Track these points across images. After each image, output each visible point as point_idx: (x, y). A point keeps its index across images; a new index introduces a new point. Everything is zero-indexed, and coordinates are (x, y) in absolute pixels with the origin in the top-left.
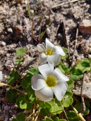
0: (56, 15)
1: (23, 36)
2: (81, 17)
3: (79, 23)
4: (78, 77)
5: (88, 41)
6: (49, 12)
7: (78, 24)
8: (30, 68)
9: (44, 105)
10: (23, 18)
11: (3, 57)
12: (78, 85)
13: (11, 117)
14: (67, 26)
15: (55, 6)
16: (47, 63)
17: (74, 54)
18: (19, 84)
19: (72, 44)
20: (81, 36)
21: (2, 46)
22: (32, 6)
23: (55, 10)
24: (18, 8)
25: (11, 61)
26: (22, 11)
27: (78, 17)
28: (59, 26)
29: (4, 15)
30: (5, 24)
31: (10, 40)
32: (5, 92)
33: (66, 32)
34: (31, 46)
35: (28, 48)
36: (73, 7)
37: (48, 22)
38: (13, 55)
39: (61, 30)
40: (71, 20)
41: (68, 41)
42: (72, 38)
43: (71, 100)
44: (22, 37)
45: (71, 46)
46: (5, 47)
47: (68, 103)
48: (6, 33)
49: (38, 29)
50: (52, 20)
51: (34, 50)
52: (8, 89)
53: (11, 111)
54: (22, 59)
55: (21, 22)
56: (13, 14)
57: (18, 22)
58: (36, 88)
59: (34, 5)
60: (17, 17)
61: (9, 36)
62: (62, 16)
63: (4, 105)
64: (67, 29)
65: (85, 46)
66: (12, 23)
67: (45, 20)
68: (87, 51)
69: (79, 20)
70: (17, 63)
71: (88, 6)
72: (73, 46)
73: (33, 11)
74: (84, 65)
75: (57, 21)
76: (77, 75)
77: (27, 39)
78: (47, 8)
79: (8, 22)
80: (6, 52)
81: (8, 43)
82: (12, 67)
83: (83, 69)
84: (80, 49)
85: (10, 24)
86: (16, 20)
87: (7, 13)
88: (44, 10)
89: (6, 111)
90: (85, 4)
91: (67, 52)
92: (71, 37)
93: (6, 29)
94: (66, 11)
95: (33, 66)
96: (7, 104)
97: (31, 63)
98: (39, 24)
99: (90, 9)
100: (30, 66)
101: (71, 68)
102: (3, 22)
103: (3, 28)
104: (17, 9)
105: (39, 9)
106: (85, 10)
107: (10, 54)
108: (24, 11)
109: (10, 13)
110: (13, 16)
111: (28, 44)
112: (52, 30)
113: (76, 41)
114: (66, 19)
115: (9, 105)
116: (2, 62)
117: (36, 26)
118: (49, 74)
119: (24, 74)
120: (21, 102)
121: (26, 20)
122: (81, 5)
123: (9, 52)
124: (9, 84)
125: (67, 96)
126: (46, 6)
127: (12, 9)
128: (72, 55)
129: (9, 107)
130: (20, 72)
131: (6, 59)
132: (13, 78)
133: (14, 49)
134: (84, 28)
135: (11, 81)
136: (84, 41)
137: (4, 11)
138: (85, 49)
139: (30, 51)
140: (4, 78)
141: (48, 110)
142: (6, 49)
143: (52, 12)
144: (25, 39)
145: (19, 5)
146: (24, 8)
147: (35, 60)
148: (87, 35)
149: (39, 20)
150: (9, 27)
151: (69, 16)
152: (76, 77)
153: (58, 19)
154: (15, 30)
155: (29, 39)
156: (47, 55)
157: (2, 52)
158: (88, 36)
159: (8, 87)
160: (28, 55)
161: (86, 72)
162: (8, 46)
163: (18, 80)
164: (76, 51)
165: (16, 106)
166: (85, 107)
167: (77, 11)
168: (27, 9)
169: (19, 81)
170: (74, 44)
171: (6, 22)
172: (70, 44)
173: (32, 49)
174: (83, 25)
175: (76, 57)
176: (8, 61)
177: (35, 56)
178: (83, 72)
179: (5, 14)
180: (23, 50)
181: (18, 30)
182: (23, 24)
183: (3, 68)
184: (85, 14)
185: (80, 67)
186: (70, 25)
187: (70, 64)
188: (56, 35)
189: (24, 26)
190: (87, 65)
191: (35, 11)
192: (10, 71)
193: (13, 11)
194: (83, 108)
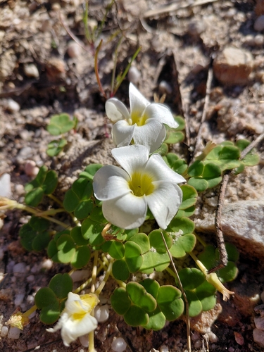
0: (154, 36)
1: (66, 86)
2: (221, 43)
3: (213, 56)
4: (208, 184)
5: (237, 102)
6: (135, 27)
7: (212, 60)
8: (85, 164)
9: (123, 251)
10: (69, 39)
11: (10, 141)
12: (209, 207)
13: (31, 294)
14: (182, 64)
15: (154, 12)
16: (132, 143)
17: (201, 134)
18: (55, 206)
19: (194, 109)
20: (219, 90)
21: (8, 112)
22: (93, 9)
23: (153, 23)
24: (53, 14)
25: (35, 151)
26: (67, 23)
27: (212, 43)
28: (162, 63)
29: (16, 30)
30: (18, 55)
31: (31, 97)
32: (18, 228)
33: (181, 78)
34: (88, 112)
35: (81, 117)
36: (202, 16)
37: (132, 50)
38: (40, 137)
39: (168, 73)
40: (195, 50)
41: (185, 100)
42: (195, 94)
43: (191, 239)
44: (63, 89)
45: (192, 115)
46: (17, 115)
47: (182, 247)
48: (21, 78)
49: (107, 70)
50: (145, 46)
51: (95, 124)
52: (25, 220)
53: (31, 278)
54: (65, 142)
55: (61, 51)
56: (41, 31)
57: (54, 52)
58: (106, 197)
59: (98, 8)
60: (52, 37)
61: (28, 86)
62: (171, 39)
63: (12, 263)
64: (183, 72)
65: (227, 112)
66: (38, 53)
67: (125, 47)
68: (234, 125)
69: (216, 48)
70: (52, 152)
71: (241, 17)
72: (199, 115)
73: (93, 24)
74: (226, 155)
75: (158, 50)
76: (208, 179)
77: (76, 94)
78: (133, 16)
79: (26, 51)
80: (20, 128)
81: (25, 104)
82: (36, 166)
83: (223, 165)
84: (215, 122)
85: (32, 56)
86: (47, 46)
87: (25, 26)
88: (124, 21)
89: (18, 279)
90: (232, 12)
91: (182, 128)
92: (192, 92)
93: (20, 69)
94: (183, 27)
95: (93, 158)
96: (23, 261)
97: (90, 152)
98: (109, 56)
99: (244, 24)
100: (87, 160)
101: (190, 164)
102: (13, 48)
103: (13, 65)
104: (50, 17)
105: (110, 19)
106: (231, 25)
107: (31, 134)
108: (71, 22)
109: (33, 27)
110: (41, 35)
111: (80, 106)
112: (145, 72)
113: (207, 100)
114: (182, 47)
115: (27, 263)
116: (10, 152)
117: (102, 62)
119: (71, 180)
120: (61, 247)
121: (77, 46)
122: (222, 14)
123: (29, 127)
124: (29, 205)
125: (181, 232)
126: (129, 12)
127: (36, 16)
128: (194, 135)
129: (28, 268)
130: (60, 174)
131: (18, 146)
132: (40, 189)
133: (40, 120)
134: (226, 68)
135: (36, 197)
136: (225, 101)
137: (17, 21)
138: (229, 121)
139: (85, 127)
140: (14, 191)
141: (132, 262)
142: (20, 120)
143: (145, 26)
144: (72, 95)
145: (57, 6)
146: (71, 15)
147: (100, 144)
148: (234, 86)
149: (109, 46)
150: (29, 63)
151: (190, 39)
152: (203, 184)
153: (161, 45)
154: (45, 70)
155: (84, 95)
156: (133, 124)
157: (10, 127)
158: (237, 89)
159: (25, 213)
160: (79, 136)
161: (228, 172)
162: (25, 113)
163: (55, 195)
164: (205, 126)
165: (48, 263)
166: (225, 253)
167: (211, 27)
168: (79, 18)
169: (55, 199)
170: (201, 109)
171: (21, 50)
172: (190, 110)
173: (89, 121)
174: (224, 62)
175: (205, 142)
176: (27, 151)
177: (98, 137)
178: (222, 170)
179: (18, 27)
181: (55, 70)
182: (68, 56)
183: (12, 168)
184: (232, 36)
185: (213, 159)
186: (191, 62)
187: (189, 156)
188: (153, 86)
189: (71, 63)
190: (231, 155)
191: (99, 23)
192: (30, 176)
193: (40, 22)
194: (222, 256)
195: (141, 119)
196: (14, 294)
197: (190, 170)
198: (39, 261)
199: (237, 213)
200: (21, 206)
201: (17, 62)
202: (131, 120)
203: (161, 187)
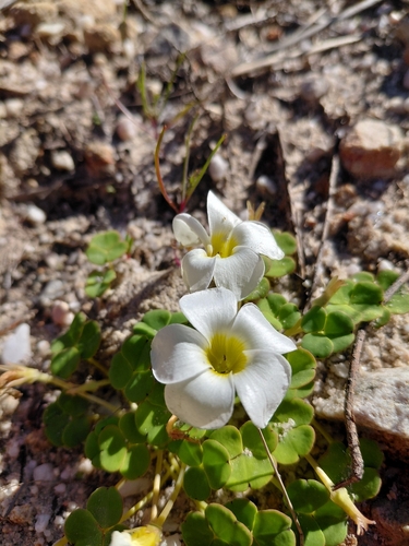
0: (248, 103)
1: (115, 184)
2: (352, 111)
3: (340, 133)
4: (333, 345)
5: (379, 207)
6: (220, 90)
7: (338, 141)
8: (143, 310)
9: (200, 455)
10: (118, 113)
11: (31, 270)
12: (337, 378)
13: (60, 513)
14: (292, 147)
15: (248, 65)
16: (213, 285)
17: (321, 258)
18: (98, 376)
19: (311, 219)
20: (350, 188)
21: (28, 224)
22: (154, 64)
23: (246, 83)
24: (95, 71)
25: (68, 286)
26: (115, 85)
27: (339, 113)
28: (261, 147)
29: (39, 99)
30: (42, 137)
31: (62, 200)
32: (41, 410)
33: (290, 171)
34: (148, 225)
35: (138, 233)
36: (321, 69)
37: (217, 129)
38: (76, 263)
39: (270, 162)
40: (311, 125)
41: (297, 205)
42: (312, 195)
43: (307, 434)
44: (111, 189)
45: (308, 228)
46: (41, 229)
47: (293, 446)
48: (46, 172)
49: (178, 159)
50: (234, 121)
51: (158, 242)
52: (52, 398)
53: (60, 488)
54: (112, 276)
55: (108, 130)
56: (77, 98)
57: (97, 131)
58: (171, 377)
59: (163, 61)
60: (94, 108)
61: (58, 184)
62: (276, 107)
63: (32, 463)
64: (293, 160)
65: (363, 224)
66: (72, 133)
67: (205, 122)
68: (373, 245)
69: (344, 121)
70: (93, 291)
71: (382, 67)
72: (318, 228)
73: (156, 87)
74: (360, 297)
75: (255, 126)
76: (332, 336)
77: (131, 197)
78: (215, 73)
79: (54, 130)
80: (45, 250)
81: (54, 214)
82: (70, 309)
83: (356, 315)
84: (345, 240)
85: (64, 138)
86: (87, 122)
87: (53, 92)
88: (201, 82)
89: (41, 489)
90: (369, 60)
91: (292, 251)
92: (308, 192)
93: (45, 158)
94: (293, 87)
95: (155, 301)
96: (48, 460)
97: (150, 291)
98: (180, 139)
99: (387, 79)
100: (146, 303)
101: (306, 311)
102: (35, 126)
103: (36, 152)
104: (91, 76)
105: (181, 78)
106: (368, 81)
107: (63, 258)
108: (122, 83)
109: (66, 92)
110: (77, 106)
111: (137, 216)
112: (234, 161)
113: (330, 205)
114: (292, 120)
115: (54, 465)
116: (30, 287)
117: (169, 147)
118: (221, 325)
119: (121, 335)
120: (106, 445)
121: (131, 123)
122: (354, 64)
123: (59, 248)
124: (58, 375)
125: (292, 422)
126: (210, 67)
127: (71, 75)
128: (311, 260)
129: (56, 472)
130: (104, 327)
131: (43, 277)
132: (74, 350)
133: (77, 237)
134: (360, 154)
135: (68, 363)
136: (360, 205)
137: (41, 85)
138: (366, 238)
139: (145, 247)
140: (36, 351)
141: (214, 474)
142: (46, 238)
143: (234, 89)
144: (124, 197)
145: (101, 59)
146: (122, 73)
147: (164, 280)
148: (374, 180)
149: (180, 122)
150: (60, 150)
151: (303, 106)
152: (325, 345)
153: (259, 119)
154: (84, 159)
155: (142, 199)
156: (214, 255)
157: (30, 248)
158: (379, 186)
159: (51, 387)
160: (135, 263)
161: (364, 325)
162: (53, 225)
163: (97, 358)
164: (328, 247)
165: (87, 465)
166: (360, 460)
167: (337, 86)
168: (134, 77)
169: (97, 365)
170: (322, 218)
171: (48, 129)
172: (304, 220)
173: (151, 238)
174: (356, 144)
175: (328, 271)
176: (55, 287)
177: (163, 266)
178: (355, 323)
179: (44, 94)
180: (116, 238)
181: (98, 160)
182: (118, 138)
183: (33, 313)
184: (370, 98)
185: (341, 306)
186: (305, 143)
187: (304, 295)
188: (248, 183)
189: (122, 148)
190: (370, 298)
191: (165, 85)
192: (60, 326)
193: (78, 84)
194: (354, 464)
195: (226, 246)
196: (35, 514)
197: (304, 322)
198: (74, 460)
199: (378, 392)
200: (45, 377)
201: (41, 147)
202: (211, 248)
203: (257, 360)
